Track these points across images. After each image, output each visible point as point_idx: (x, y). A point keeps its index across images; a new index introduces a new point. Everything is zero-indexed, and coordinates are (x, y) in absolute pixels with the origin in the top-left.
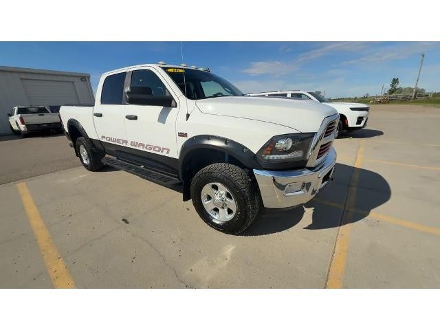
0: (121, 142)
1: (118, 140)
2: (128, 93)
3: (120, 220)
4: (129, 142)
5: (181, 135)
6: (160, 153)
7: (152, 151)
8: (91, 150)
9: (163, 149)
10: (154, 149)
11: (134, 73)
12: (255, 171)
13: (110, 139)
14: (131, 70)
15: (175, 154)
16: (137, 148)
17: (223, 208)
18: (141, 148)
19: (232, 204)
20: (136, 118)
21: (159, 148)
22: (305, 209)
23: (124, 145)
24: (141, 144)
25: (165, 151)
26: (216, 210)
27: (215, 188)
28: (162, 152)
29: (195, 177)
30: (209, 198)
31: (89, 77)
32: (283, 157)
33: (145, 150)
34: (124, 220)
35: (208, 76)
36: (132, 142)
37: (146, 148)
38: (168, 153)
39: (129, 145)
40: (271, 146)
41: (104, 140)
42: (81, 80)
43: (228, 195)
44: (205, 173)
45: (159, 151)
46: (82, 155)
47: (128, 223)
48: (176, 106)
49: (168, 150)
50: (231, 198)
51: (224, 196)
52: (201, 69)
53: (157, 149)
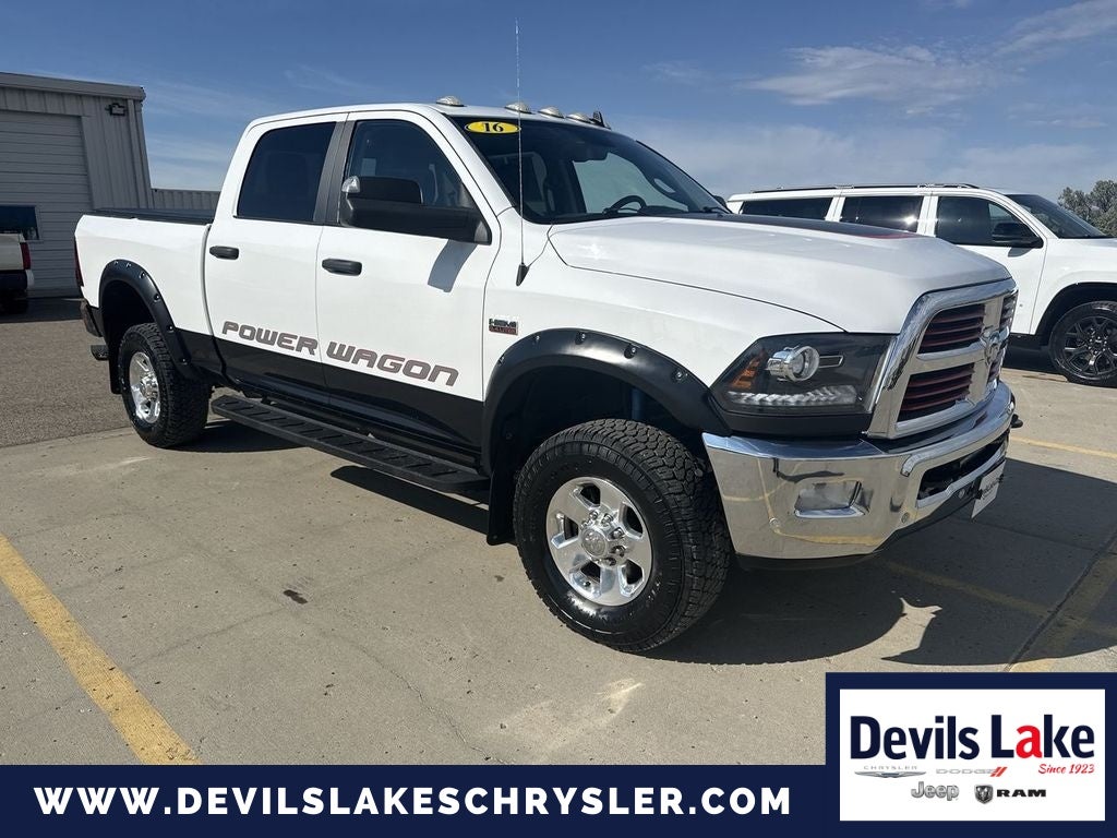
0: (295, 343)
1: (284, 339)
2: (352, 195)
3: (279, 593)
4: (323, 347)
5: (499, 327)
6: (424, 383)
7: (400, 377)
8: (174, 371)
9: (438, 369)
10: (407, 372)
11: (361, 128)
12: (710, 440)
13: (256, 334)
14: (354, 117)
15: (473, 385)
16: (348, 366)
17: (613, 562)
18: (361, 367)
19: (640, 548)
20: (355, 269)
21: (426, 367)
22: (908, 608)
23: (304, 354)
24: (362, 354)
25: (443, 377)
26: (591, 571)
27: (592, 494)
28: (433, 379)
29: (532, 459)
30: (571, 529)
31: (139, 101)
32: (792, 399)
33: (375, 371)
34: (288, 593)
35: (597, 142)
36: (333, 345)
37: (381, 367)
38: (450, 382)
39: (320, 356)
40: (753, 365)
41: (233, 336)
42: (110, 109)
43: (630, 520)
44: (563, 445)
45: (421, 376)
46: (135, 389)
47: (302, 601)
48: (489, 242)
49: (454, 375)
50: (639, 530)
51: (616, 522)
52: (576, 119)
53: (416, 370)
